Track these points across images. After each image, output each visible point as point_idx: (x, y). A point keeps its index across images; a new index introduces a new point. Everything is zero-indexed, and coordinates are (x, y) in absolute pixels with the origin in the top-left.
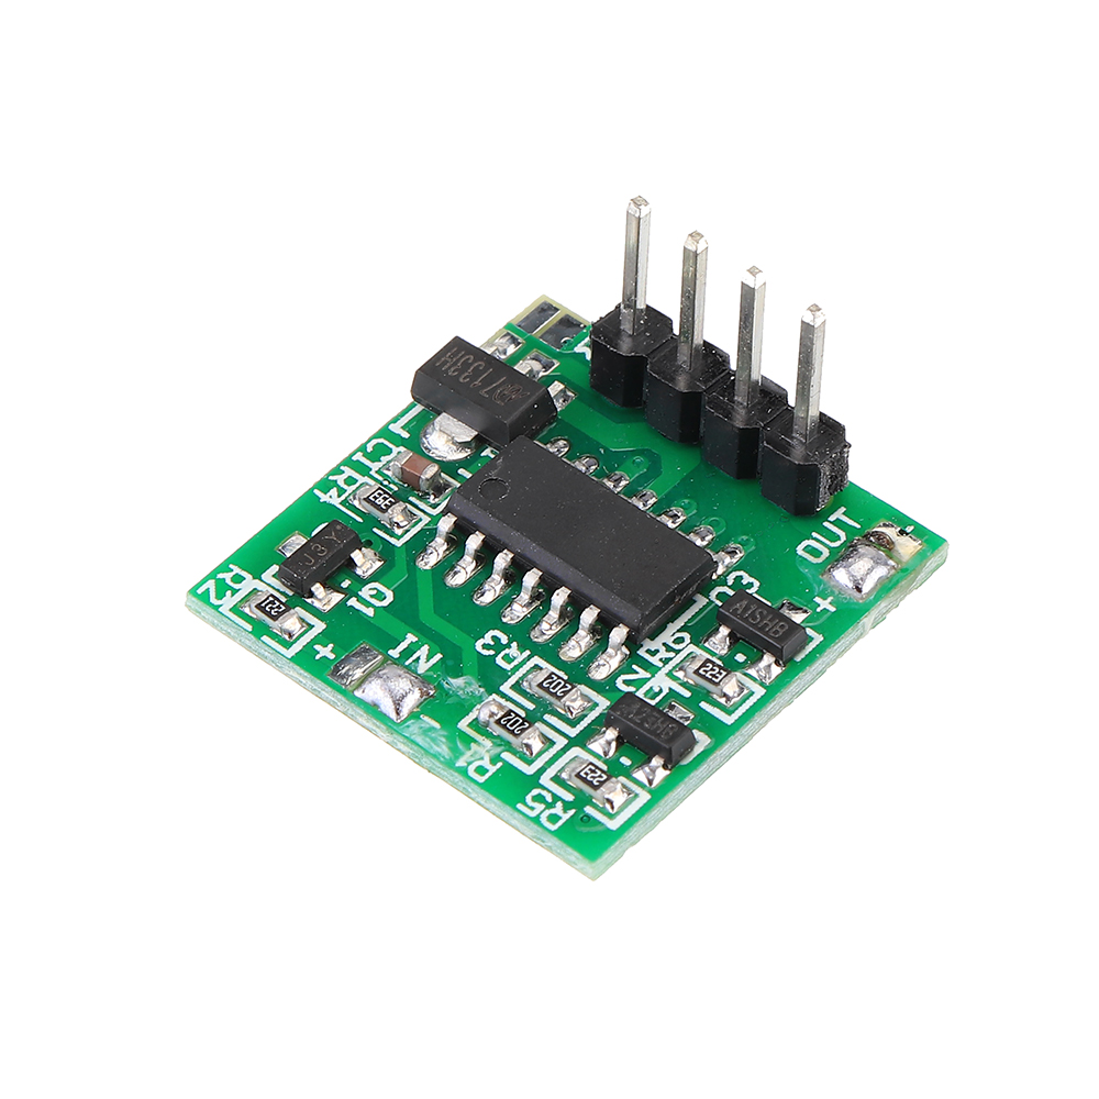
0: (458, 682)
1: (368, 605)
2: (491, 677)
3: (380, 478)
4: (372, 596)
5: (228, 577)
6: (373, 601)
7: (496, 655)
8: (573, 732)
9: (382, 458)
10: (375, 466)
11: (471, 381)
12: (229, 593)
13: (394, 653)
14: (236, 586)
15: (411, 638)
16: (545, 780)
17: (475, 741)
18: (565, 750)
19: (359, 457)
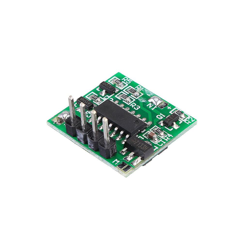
0: (144, 101)
1: (161, 115)
2: (137, 102)
3: (160, 138)
4: (161, 117)
5: (189, 122)
6: (160, 116)
7: (136, 105)
8: (122, 92)
9: (159, 142)
10: (161, 140)
11: (141, 143)
12: (189, 119)
13: (156, 107)
14: (187, 120)
15: (153, 109)
16: (127, 85)
17: (140, 91)
18: (123, 89)
19: (164, 143)
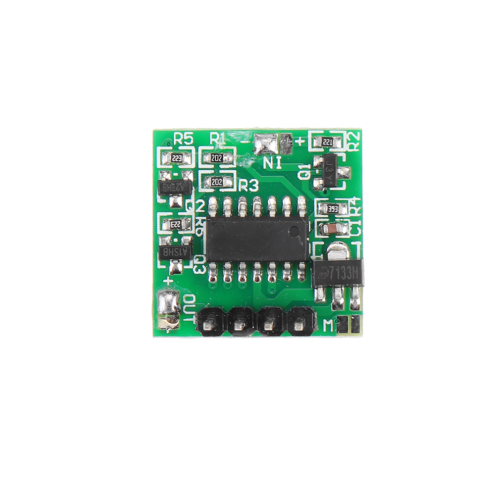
0: (250, 163)
1: (303, 169)
2: (242, 173)
3: (344, 220)
4: (305, 173)
5: (356, 145)
6: (303, 172)
7: (248, 182)
8: (200, 172)
9: (351, 228)
10: (351, 223)
11: (340, 269)
12: (349, 140)
13: (279, 158)
14: (349, 144)
15: (279, 167)
16: (193, 148)
17: (225, 145)
18: (197, 164)
19: (359, 223)
